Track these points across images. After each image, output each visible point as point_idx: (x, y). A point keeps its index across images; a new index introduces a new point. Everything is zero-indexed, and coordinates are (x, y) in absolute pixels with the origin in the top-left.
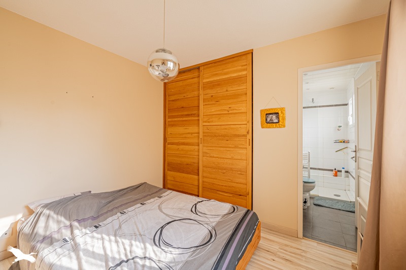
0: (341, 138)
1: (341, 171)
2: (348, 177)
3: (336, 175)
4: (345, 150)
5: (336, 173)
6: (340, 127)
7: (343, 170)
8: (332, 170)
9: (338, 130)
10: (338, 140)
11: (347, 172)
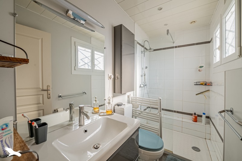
0: (202, 79)
1: (201, 116)
2: (209, 123)
3: (195, 120)
4: (206, 93)
5: (196, 118)
6: (201, 67)
7: (203, 115)
8: (191, 114)
9: (199, 71)
10: (199, 82)
11: (208, 117)
